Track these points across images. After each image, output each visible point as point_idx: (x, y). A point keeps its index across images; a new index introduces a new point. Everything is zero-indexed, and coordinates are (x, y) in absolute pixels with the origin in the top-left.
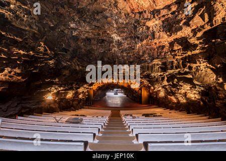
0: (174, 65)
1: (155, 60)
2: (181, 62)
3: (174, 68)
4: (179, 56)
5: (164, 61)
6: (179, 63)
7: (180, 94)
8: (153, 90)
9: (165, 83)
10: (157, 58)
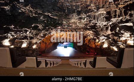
0: (117, 13)
1: (100, 10)
2: (123, 11)
3: (117, 16)
4: (121, 4)
5: (108, 10)
6: (121, 11)
7: (121, 41)
8: (98, 42)
9: (109, 32)
10: (103, 7)
